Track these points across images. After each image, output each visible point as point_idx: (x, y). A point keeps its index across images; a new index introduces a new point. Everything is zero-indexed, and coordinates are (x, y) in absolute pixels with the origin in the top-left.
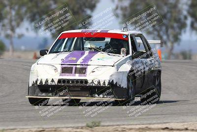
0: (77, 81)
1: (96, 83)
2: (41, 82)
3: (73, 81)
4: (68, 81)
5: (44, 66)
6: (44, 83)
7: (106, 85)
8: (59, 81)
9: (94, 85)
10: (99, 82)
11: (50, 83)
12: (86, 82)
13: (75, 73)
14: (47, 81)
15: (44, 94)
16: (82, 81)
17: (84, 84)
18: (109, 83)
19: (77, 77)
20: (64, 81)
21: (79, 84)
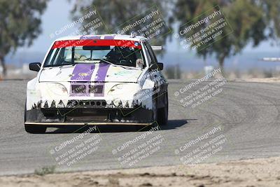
0: (93, 102)
1: (117, 104)
2: (46, 104)
3: (87, 102)
4: (81, 102)
5: (49, 84)
6: (50, 106)
7: (130, 107)
8: (70, 102)
9: (114, 107)
10: (121, 103)
11: (57, 105)
12: (104, 103)
13: (89, 91)
14: (53, 103)
15: (48, 120)
16: (98, 102)
17: (101, 106)
18: (133, 104)
19: (92, 97)
20: (76, 102)
21: (95, 106)
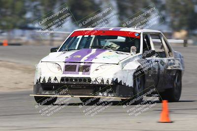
0: (80, 79)
1: (100, 81)
2: (44, 80)
3: (76, 79)
4: (71, 79)
6: (47, 81)
7: (110, 84)
8: (62, 79)
9: (97, 83)
10: (103, 81)
11: (52, 81)
12: (89, 80)
13: (79, 71)
14: (50, 79)
16: (85, 79)
17: (87, 83)
18: (113, 81)
19: (80, 75)
20: (67, 79)
21: (82, 82)
